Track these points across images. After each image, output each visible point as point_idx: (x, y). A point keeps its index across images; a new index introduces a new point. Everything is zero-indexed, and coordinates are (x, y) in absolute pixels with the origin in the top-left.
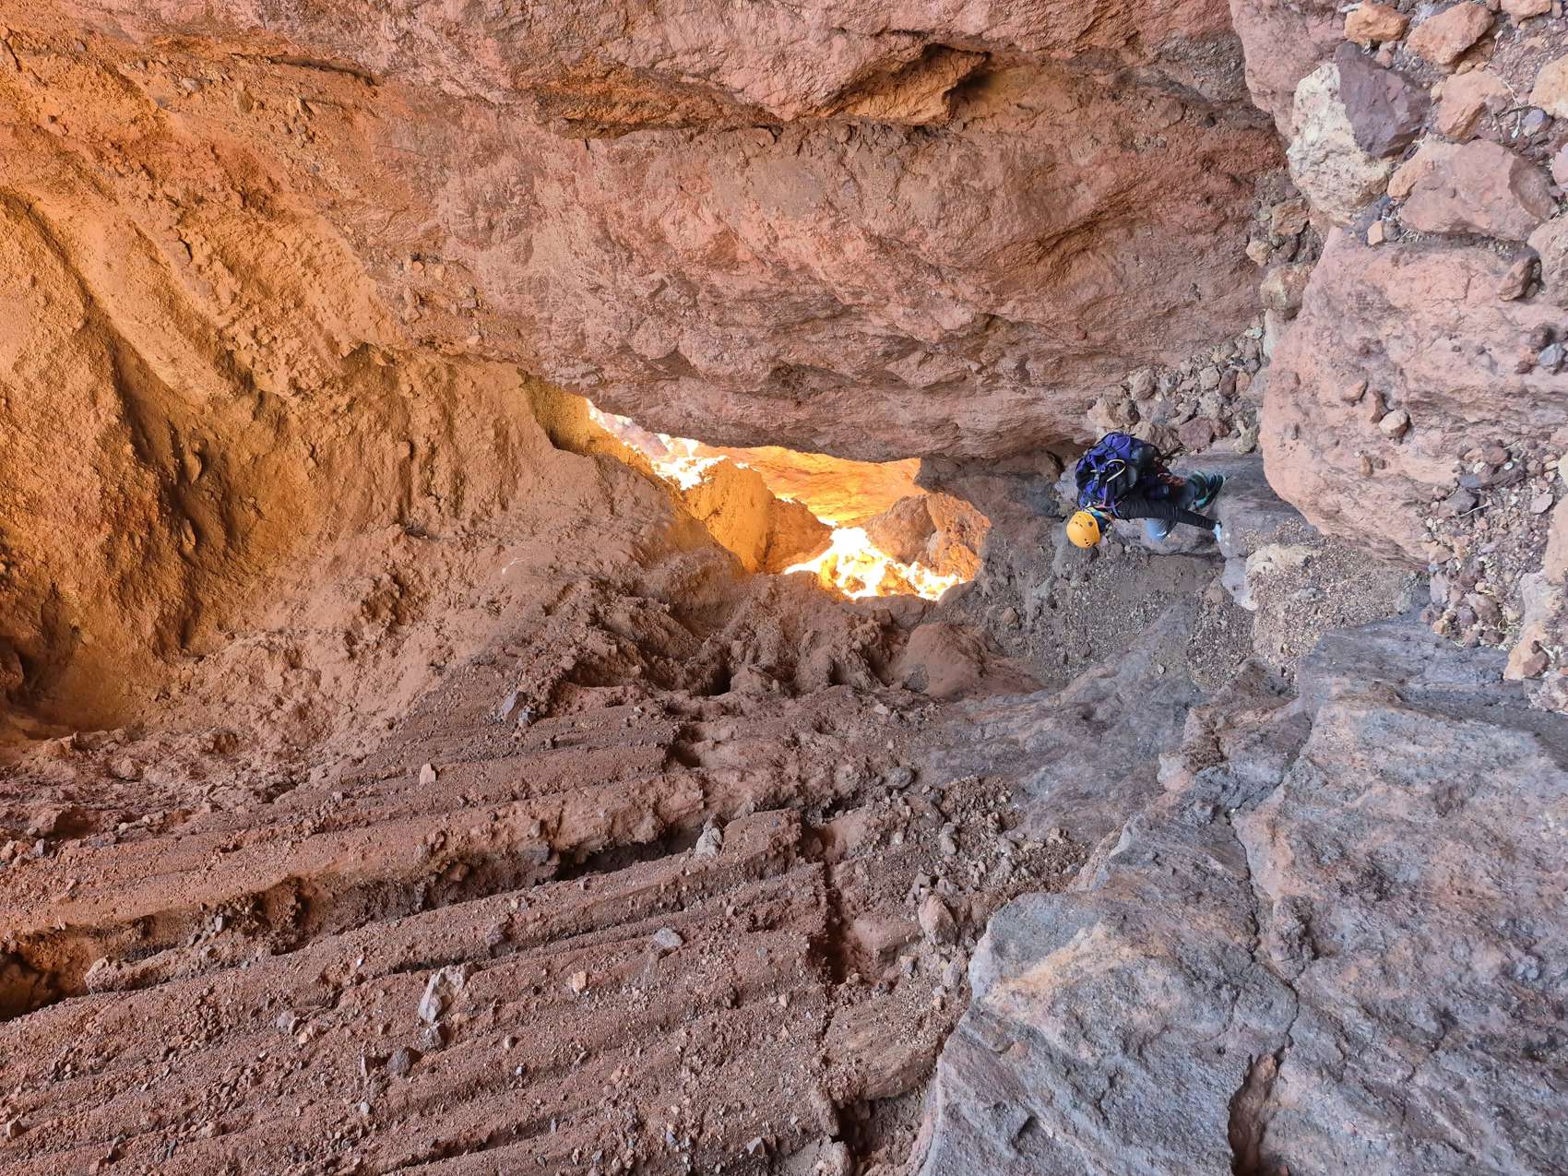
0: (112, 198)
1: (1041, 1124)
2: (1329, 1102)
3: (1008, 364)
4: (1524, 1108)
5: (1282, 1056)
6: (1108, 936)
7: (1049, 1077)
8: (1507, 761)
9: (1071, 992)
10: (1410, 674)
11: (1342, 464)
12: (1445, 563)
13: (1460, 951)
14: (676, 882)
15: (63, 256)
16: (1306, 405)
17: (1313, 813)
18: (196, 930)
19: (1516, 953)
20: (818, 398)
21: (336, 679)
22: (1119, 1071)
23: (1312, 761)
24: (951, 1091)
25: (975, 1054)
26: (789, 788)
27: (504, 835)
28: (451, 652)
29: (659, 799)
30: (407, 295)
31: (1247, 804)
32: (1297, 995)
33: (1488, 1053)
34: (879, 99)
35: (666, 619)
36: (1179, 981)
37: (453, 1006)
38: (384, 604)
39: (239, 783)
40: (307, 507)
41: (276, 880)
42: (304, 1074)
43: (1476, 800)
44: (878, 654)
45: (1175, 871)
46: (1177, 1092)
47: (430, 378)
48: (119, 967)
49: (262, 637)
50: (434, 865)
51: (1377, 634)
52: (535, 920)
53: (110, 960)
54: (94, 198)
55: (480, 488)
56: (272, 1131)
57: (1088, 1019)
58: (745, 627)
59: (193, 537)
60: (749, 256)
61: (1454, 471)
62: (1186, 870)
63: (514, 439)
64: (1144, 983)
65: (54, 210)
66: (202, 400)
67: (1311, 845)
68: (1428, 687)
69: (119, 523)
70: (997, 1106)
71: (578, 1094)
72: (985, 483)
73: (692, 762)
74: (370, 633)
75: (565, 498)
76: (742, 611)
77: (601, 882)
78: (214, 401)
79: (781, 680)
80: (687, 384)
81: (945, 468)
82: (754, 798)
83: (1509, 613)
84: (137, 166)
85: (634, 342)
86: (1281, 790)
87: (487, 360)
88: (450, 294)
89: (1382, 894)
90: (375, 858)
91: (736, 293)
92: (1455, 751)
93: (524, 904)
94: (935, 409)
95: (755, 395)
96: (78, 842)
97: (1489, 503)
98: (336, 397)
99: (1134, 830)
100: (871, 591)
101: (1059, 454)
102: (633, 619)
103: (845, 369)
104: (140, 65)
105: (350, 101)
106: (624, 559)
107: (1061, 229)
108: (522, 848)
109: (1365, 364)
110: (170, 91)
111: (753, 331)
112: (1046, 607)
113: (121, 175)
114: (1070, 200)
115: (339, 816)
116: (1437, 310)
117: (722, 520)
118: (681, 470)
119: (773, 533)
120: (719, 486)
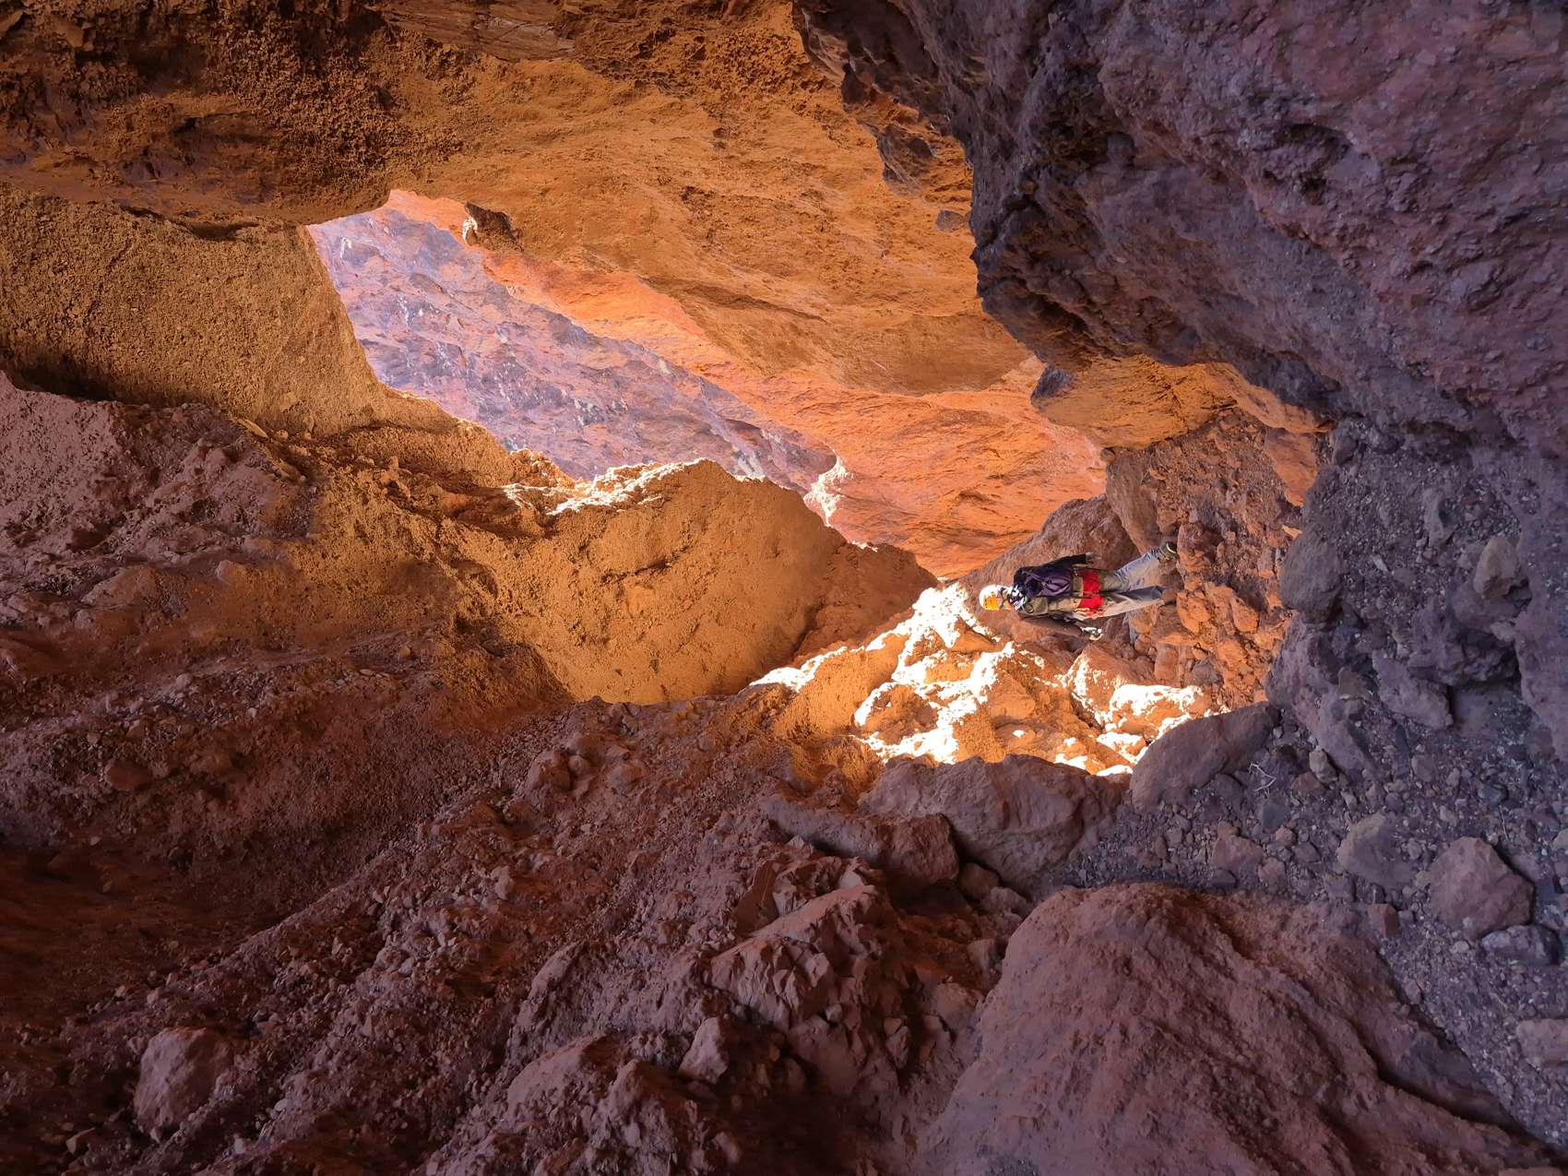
100: (935, 742)
117: (673, 580)
118: (601, 485)
119: (822, 606)
120: (679, 513)
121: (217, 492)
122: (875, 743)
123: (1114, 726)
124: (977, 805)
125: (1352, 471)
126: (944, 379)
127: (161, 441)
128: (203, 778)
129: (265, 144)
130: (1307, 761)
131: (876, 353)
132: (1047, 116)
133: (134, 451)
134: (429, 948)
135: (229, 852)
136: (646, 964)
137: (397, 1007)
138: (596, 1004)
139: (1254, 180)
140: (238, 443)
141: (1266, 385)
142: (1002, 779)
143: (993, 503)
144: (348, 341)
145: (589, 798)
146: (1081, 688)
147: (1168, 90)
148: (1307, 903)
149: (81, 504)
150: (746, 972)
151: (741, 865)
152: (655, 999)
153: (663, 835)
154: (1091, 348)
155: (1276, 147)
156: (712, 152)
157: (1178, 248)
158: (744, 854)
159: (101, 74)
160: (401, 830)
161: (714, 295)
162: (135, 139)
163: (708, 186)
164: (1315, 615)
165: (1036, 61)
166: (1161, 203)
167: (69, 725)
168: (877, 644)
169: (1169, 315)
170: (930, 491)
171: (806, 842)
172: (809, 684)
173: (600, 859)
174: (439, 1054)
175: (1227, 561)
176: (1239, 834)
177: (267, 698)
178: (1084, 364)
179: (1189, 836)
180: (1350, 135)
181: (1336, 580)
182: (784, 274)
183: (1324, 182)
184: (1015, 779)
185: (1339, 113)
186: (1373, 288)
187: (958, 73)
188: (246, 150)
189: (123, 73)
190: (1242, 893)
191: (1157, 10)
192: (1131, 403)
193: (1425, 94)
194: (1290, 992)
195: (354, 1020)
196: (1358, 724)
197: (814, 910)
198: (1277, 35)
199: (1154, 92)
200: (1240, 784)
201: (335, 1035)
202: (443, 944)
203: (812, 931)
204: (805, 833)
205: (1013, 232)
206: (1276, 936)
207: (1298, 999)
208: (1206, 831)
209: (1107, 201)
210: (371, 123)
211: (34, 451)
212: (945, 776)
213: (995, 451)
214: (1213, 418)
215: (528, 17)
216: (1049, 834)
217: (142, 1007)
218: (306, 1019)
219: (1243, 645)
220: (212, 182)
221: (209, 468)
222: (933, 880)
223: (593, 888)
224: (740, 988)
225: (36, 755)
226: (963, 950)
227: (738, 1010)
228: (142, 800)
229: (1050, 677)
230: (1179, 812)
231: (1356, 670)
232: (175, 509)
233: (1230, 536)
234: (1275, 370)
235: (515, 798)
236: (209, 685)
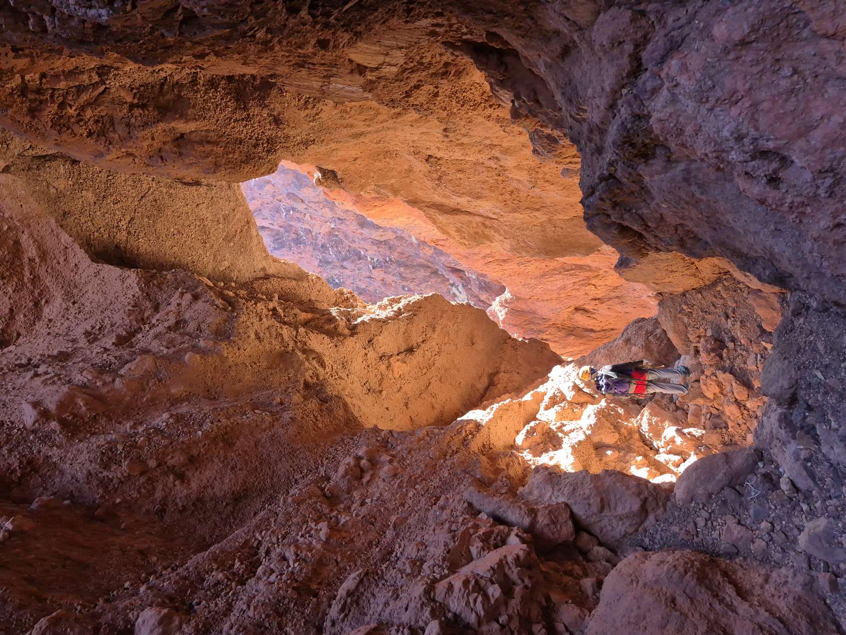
117: (417, 358)
118: (380, 307)
119: (497, 373)
120: (421, 322)
121: (187, 316)
122: (527, 455)
123: (664, 449)
124: (585, 499)
125: (802, 320)
126: (565, 250)
127: (161, 289)
128: (173, 469)
129: (218, 145)
130: (779, 482)
131: (528, 237)
132: (621, 138)
133: (148, 294)
134: (285, 568)
135: (184, 508)
136: (399, 584)
137: (267, 601)
138: (372, 606)
139: (739, 175)
140: (199, 290)
141: (749, 271)
142: (599, 484)
143: (594, 313)
144: (255, 234)
145: (370, 484)
146: (645, 427)
147: (689, 130)
148: (780, 568)
149: (121, 321)
150: (454, 594)
151: (453, 528)
152: (405, 606)
153: (410, 507)
154: (648, 248)
155: (751, 161)
156: (442, 139)
157: (697, 202)
158: (453, 522)
159: (140, 114)
160: (271, 499)
161: (441, 208)
162: (155, 144)
163: (439, 154)
164: (781, 401)
165: (615, 111)
166: (686, 180)
167: (109, 439)
168: (528, 397)
169: (693, 232)
170: (558, 306)
171: (489, 516)
172: (490, 420)
173: (376, 519)
174: (288, 629)
175: (729, 359)
176: (739, 523)
177: (207, 426)
178: (644, 255)
179: (709, 523)
180: (794, 158)
181: (794, 382)
182: (478, 198)
183: (780, 178)
184: (607, 484)
185: (787, 146)
186: (810, 234)
187: (573, 113)
188: (208, 148)
189: (152, 113)
190: (741, 558)
191: (682, 92)
192: (672, 271)
193: (837, 138)
194: (771, 624)
195: (245, 607)
196: (809, 464)
197: (492, 558)
198: (751, 106)
199: (681, 130)
200: (740, 494)
201: (234, 615)
202: (292, 566)
203: (492, 571)
204: (488, 511)
205: (603, 192)
206: (762, 587)
207: (776, 629)
208: (719, 520)
209: (656, 178)
210: (270, 133)
211: (99, 294)
212: (567, 481)
213: (594, 285)
214: (719, 278)
215: (350, 83)
216: (627, 517)
217: (137, 594)
218: (220, 605)
219: (740, 408)
220: (191, 164)
221: (184, 303)
222: (560, 541)
223: (371, 536)
224: (451, 603)
225: (92, 455)
226: (577, 584)
227: (450, 615)
228: (143, 480)
229: (627, 420)
230: (703, 508)
231: (807, 433)
232: (166, 324)
233: (731, 345)
234: (754, 264)
235: (332, 483)
236: (179, 418)
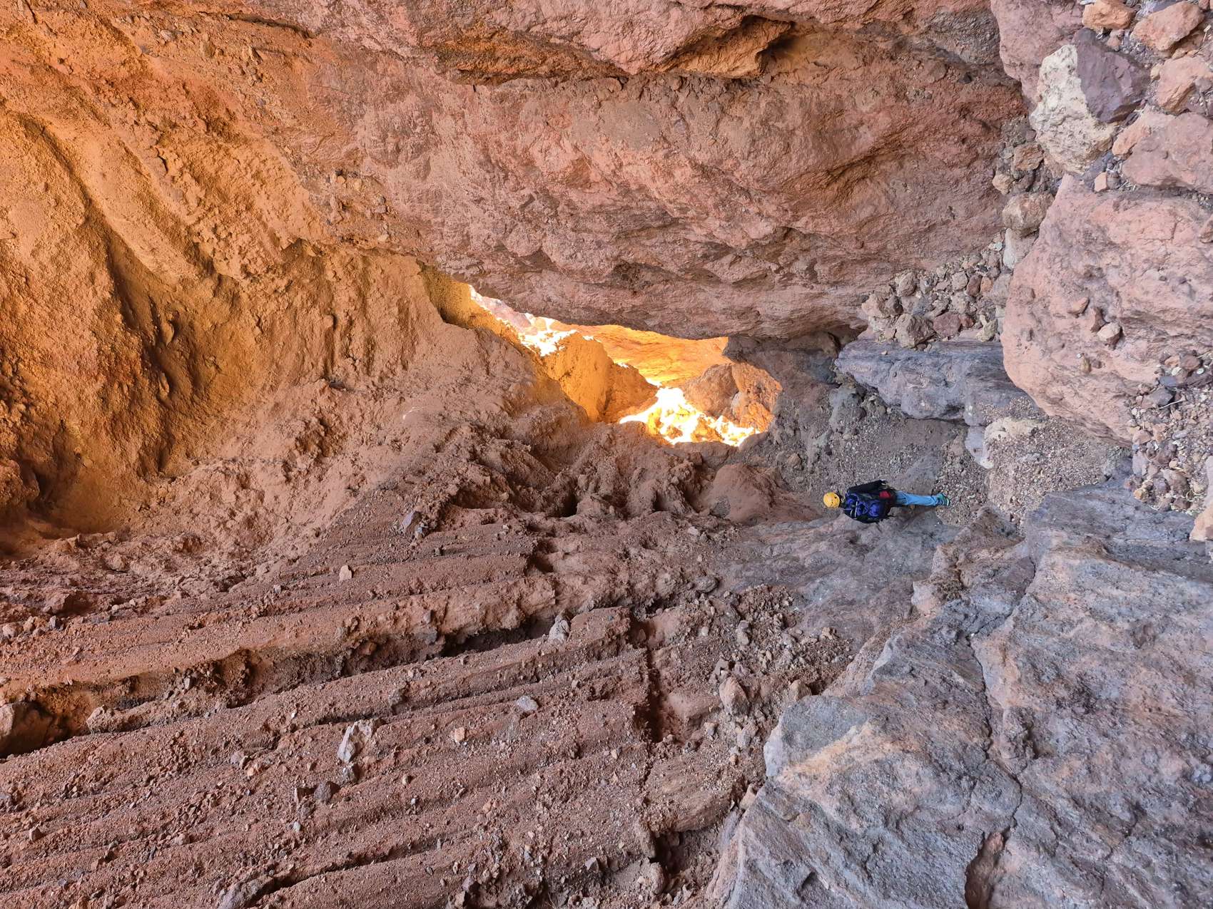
0: (107, 124)
1: (820, 879)
2: (1044, 872)
3: (800, 266)
4: (1197, 885)
5: (1008, 834)
6: (874, 733)
7: (827, 843)
8: (1191, 606)
9: (844, 777)
10: (1115, 531)
11: (1067, 363)
12: (1145, 444)
13: (1150, 758)
14: (534, 661)
15: (69, 168)
16: (1039, 314)
17: (1035, 640)
18: (170, 688)
19: (1194, 761)
20: (651, 289)
21: (276, 498)
22: (881, 840)
23: (1036, 599)
24: (750, 849)
25: (769, 821)
26: (621, 590)
27: (403, 621)
28: (363, 479)
29: (521, 597)
30: (332, 202)
31: (984, 630)
32: (1021, 786)
33: (1170, 840)
34: (705, 58)
35: (528, 457)
36: (929, 771)
37: (364, 750)
38: (313, 440)
39: (203, 576)
40: (255, 366)
41: (230, 651)
42: (251, 799)
43: (1165, 636)
44: (691, 487)
45: (926, 682)
46: (926, 859)
47: (349, 267)
48: (113, 714)
49: (220, 464)
50: (350, 642)
51: (1089, 497)
52: (426, 687)
53: (106, 708)
54: (93, 123)
55: (386, 353)
56: (228, 842)
57: (858, 798)
58: (588, 464)
59: (167, 387)
60: (599, 178)
61: (1156, 373)
62: (935, 682)
63: (413, 315)
64: (902, 772)
65: (62, 132)
66: (175, 281)
67: (1034, 667)
68: (1129, 542)
69: (111, 375)
70: (786, 863)
71: (458, 821)
72: (779, 356)
73: (547, 568)
74: (302, 463)
75: (452, 362)
76: (587, 451)
77: (476, 659)
78: (184, 281)
79: (615, 506)
80: (549, 276)
81: (747, 344)
82: (594, 597)
83: (1196, 486)
84: (126, 99)
85: (508, 243)
86: (1011, 621)
87: (393, 253)
88: (366, 202)
89: (1089, 708)
90: (306, 636)
91: (588, 206)
92: (1149, 596)
93: (418, 674)
94: (741, 299)
95: (601, 286)
96: (82, 619)
97: (1183, 399)
98: (277, 280)
99: (895, 648)
100: (686, 438)
101: (838, 335)
102: (503, 456)
103: (672, 267)
104: (129, 19)
105: (290, 50)
106: (497, 410)
107: (846, 161)
108: (417, 631)
109: (1088, 286)
110: (151, 40)
111: (600, 236)
112: (824, 455)
113: (113, 106)
114: (854, 139)
115: (278, 604)
116: (1149, 247)
117: (573, 380)
119: (611, 391)
124: (707, 452)
128: (549, 434)
130: (773, 442)
133: (481, 345)
150: (676, 472)
164: (776, 416)
168: (654, 409)
175: (762, 398)
176: (759, 456)
179: (750, 457)
181: (780, 411)
184: (715, 446)
190: (760, 465)
196: (781, 435)
200: (760, 447)
208: (753, 456)
216: (721, 457)
219: (763, 418)
230: (748, 453)
231: (782, 426)
